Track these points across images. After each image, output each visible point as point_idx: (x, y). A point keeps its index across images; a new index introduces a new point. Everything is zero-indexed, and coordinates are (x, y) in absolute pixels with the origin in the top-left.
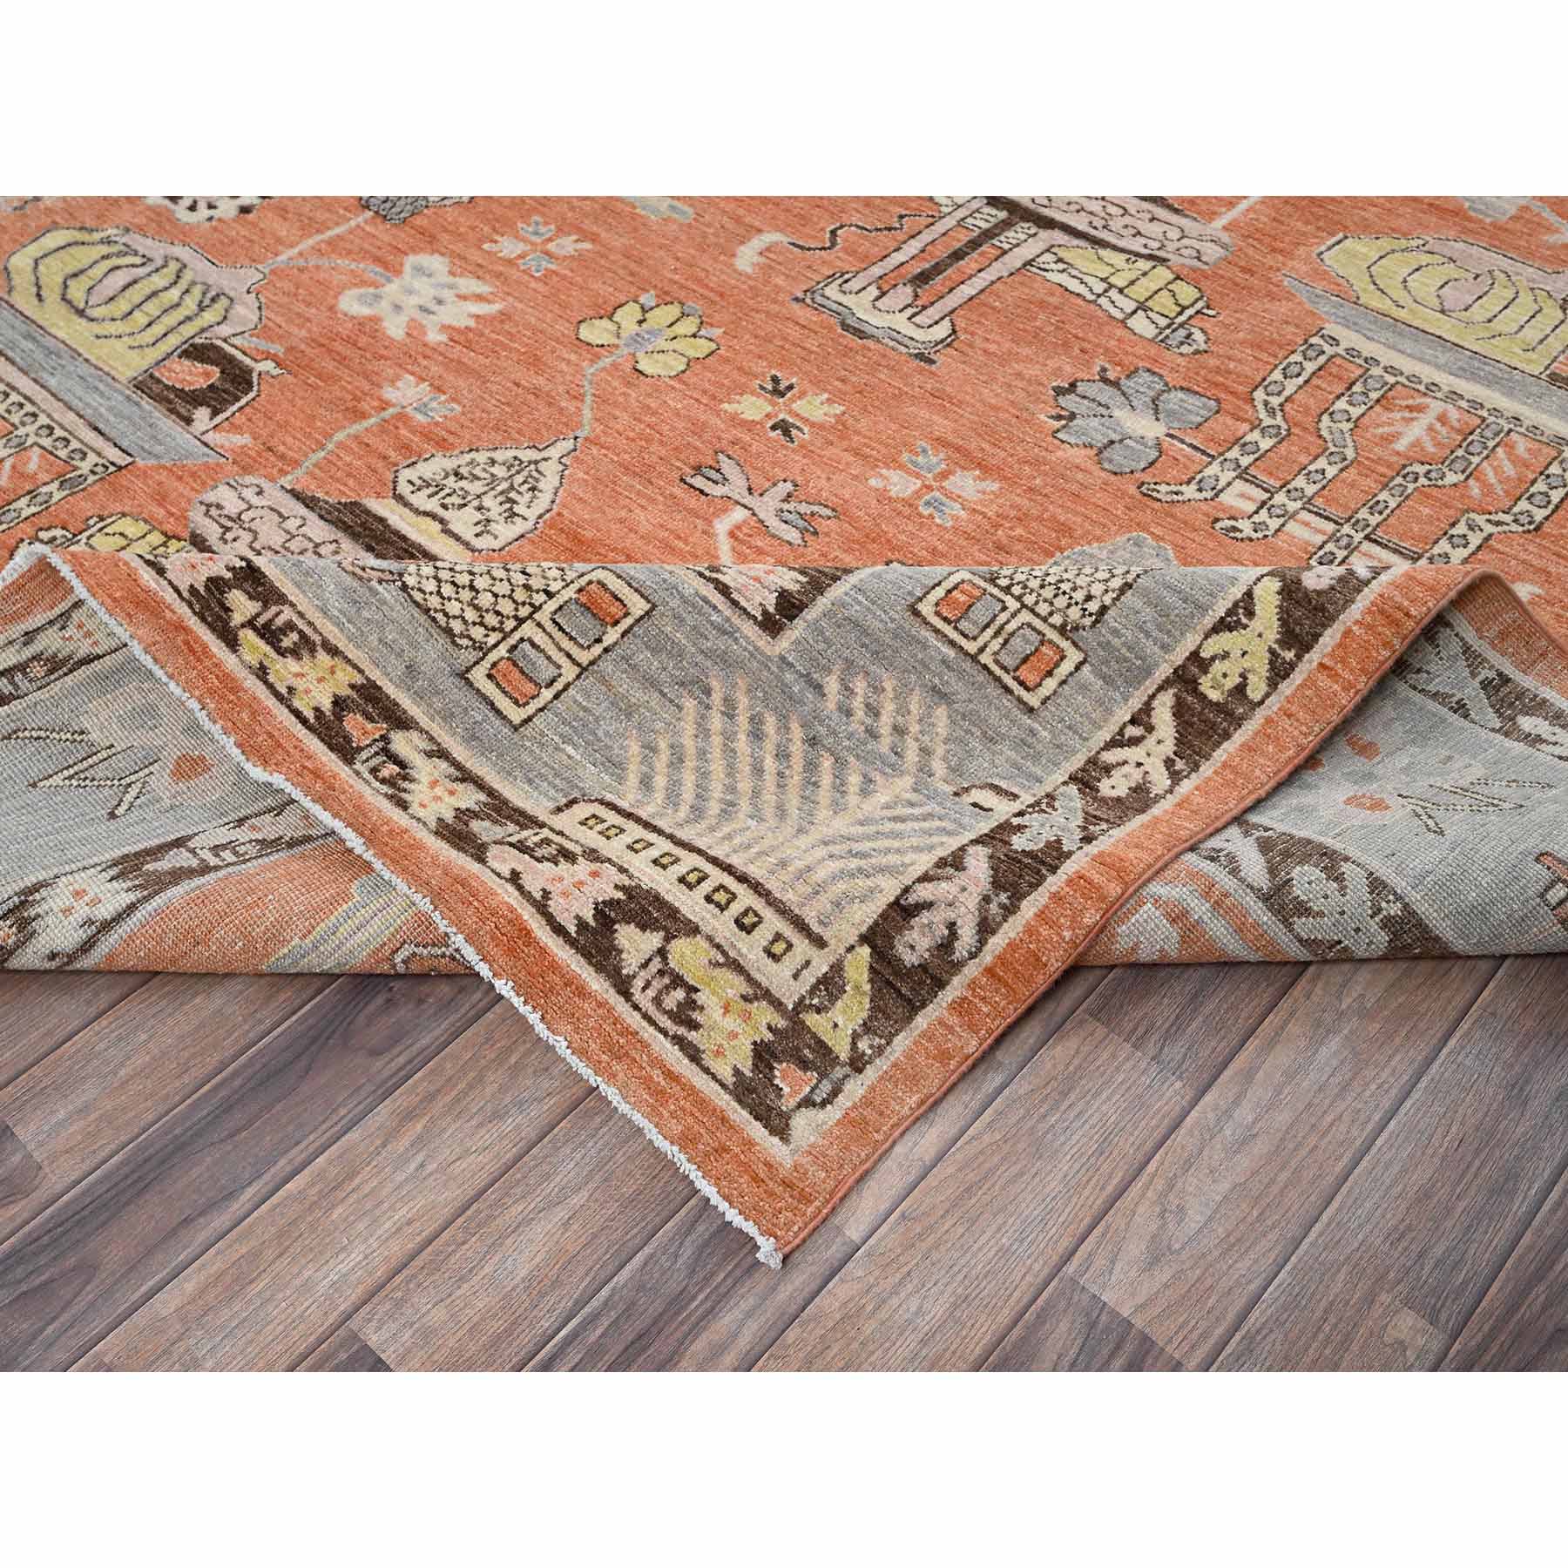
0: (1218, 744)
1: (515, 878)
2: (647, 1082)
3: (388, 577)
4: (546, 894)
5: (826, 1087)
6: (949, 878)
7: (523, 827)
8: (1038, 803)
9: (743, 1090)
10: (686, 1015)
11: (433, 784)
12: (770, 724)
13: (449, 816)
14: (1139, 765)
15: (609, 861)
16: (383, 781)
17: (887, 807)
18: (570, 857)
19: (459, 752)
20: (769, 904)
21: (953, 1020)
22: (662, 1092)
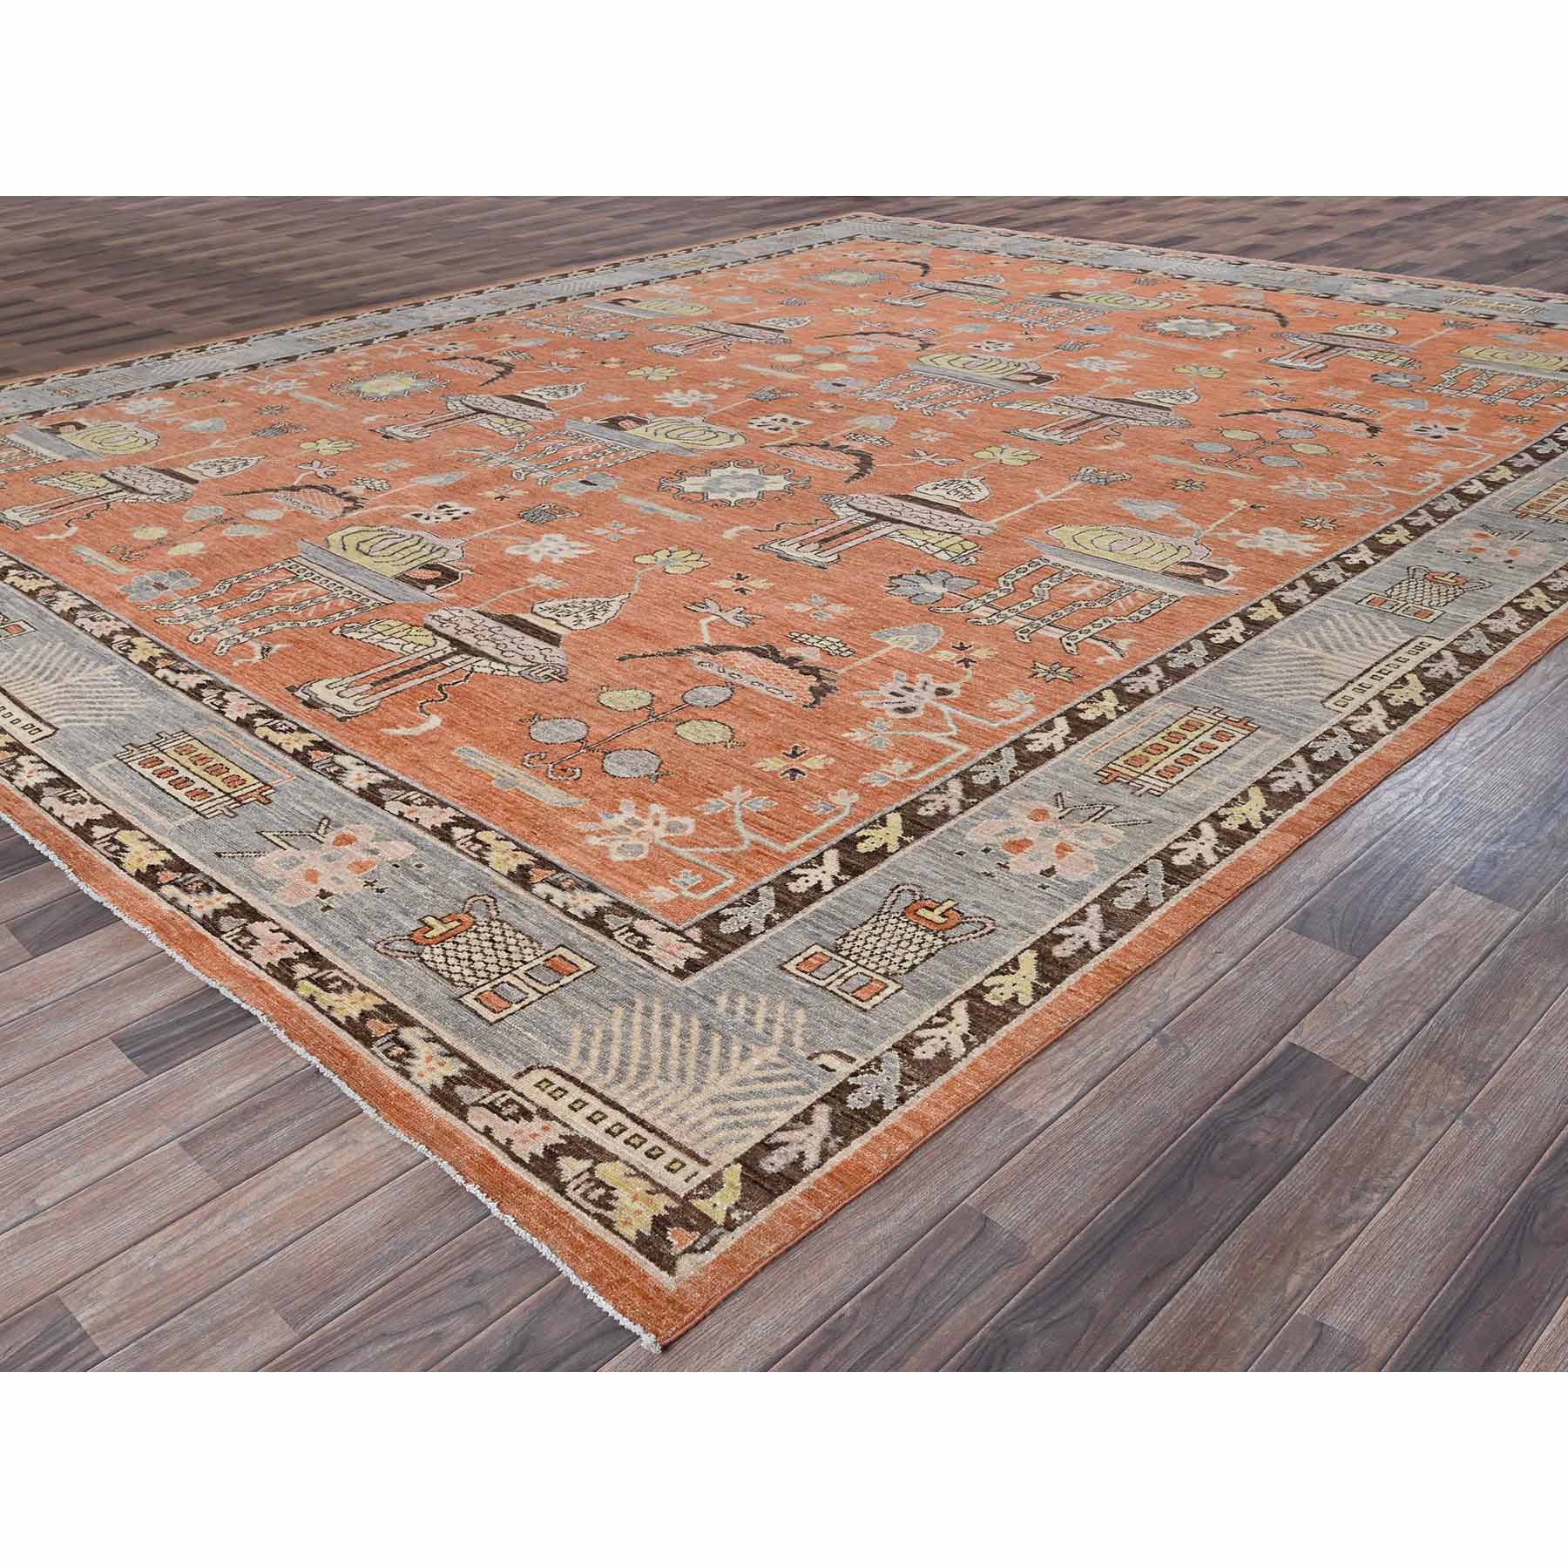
0: (1000, 1027)
1: (487, 1132)
2: (572, 1241)
3: (409, 955)
4: (509, 1141)
5: (705, 1240)
6: (802, 1128)
7: (495, 1090)
8: (868, 1065)
9: (642, 1244)
10: (605, 1202)
11: (429, 1059)
12: (677, 1019)
13: (440, 1082)
14: (943, 1038)
15: (556, 1118)
16: (392, 1058)
17: (759, 1068)
18: (527, 1115)
19: (448, 1038)
20: (670, 1143)
21: (804, 1202)
22: (582, 1247)
